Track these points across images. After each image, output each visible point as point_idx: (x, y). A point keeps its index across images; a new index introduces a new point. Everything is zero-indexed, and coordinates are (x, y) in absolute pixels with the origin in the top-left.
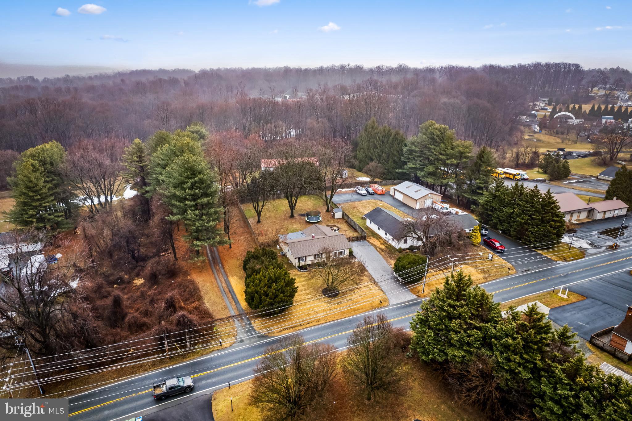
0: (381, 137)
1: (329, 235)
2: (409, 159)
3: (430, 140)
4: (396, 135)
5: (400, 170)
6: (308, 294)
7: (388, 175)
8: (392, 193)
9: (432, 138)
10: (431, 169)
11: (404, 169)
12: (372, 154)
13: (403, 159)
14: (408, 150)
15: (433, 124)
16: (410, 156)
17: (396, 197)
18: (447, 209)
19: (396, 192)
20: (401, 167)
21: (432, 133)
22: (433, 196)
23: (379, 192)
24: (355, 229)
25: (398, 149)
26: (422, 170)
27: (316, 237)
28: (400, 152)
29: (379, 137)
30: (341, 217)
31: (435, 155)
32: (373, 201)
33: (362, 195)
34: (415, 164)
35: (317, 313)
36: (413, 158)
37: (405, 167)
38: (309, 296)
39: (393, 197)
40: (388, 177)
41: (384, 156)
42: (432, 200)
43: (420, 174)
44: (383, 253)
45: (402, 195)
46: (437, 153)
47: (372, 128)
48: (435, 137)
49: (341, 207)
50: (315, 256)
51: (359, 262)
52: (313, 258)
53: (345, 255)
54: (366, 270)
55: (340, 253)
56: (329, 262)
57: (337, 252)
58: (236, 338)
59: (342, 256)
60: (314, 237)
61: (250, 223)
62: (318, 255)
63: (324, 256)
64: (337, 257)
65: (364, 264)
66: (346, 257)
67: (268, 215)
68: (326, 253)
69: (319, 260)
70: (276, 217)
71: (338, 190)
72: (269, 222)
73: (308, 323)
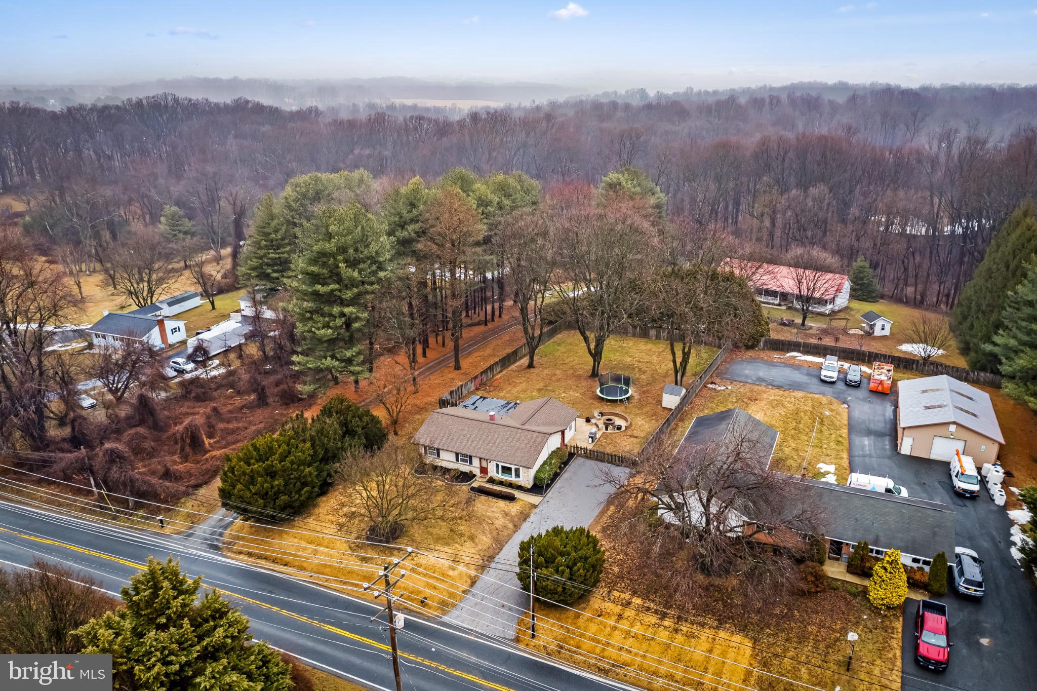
1: (525, 426)
22: (966, 435)
23: (871, 385)
27: (496, 420)
30: (674, 407)
33: (821, 381)
49: (723, 388)
50: (457, 454)
51: (535, 506)
52: (452, 457)
53: (521, 479)
54: (517, 527)
55: (506, 470)
56: (481, 480)
57: (500, 464)
58: (191, 528)
59: (512, 478)
60: (492, 418)
61: (518, 363)
62: (463, 455)
63: (476, 462)
64: (501, 476)
65: (532, 516)
66: (522, 484)
67: (567, 361)
68: (480, 459)
69: (465, 468)
70: (572, 368)
71: (788, 355)
72: (546, 372)
73: (286, 565)
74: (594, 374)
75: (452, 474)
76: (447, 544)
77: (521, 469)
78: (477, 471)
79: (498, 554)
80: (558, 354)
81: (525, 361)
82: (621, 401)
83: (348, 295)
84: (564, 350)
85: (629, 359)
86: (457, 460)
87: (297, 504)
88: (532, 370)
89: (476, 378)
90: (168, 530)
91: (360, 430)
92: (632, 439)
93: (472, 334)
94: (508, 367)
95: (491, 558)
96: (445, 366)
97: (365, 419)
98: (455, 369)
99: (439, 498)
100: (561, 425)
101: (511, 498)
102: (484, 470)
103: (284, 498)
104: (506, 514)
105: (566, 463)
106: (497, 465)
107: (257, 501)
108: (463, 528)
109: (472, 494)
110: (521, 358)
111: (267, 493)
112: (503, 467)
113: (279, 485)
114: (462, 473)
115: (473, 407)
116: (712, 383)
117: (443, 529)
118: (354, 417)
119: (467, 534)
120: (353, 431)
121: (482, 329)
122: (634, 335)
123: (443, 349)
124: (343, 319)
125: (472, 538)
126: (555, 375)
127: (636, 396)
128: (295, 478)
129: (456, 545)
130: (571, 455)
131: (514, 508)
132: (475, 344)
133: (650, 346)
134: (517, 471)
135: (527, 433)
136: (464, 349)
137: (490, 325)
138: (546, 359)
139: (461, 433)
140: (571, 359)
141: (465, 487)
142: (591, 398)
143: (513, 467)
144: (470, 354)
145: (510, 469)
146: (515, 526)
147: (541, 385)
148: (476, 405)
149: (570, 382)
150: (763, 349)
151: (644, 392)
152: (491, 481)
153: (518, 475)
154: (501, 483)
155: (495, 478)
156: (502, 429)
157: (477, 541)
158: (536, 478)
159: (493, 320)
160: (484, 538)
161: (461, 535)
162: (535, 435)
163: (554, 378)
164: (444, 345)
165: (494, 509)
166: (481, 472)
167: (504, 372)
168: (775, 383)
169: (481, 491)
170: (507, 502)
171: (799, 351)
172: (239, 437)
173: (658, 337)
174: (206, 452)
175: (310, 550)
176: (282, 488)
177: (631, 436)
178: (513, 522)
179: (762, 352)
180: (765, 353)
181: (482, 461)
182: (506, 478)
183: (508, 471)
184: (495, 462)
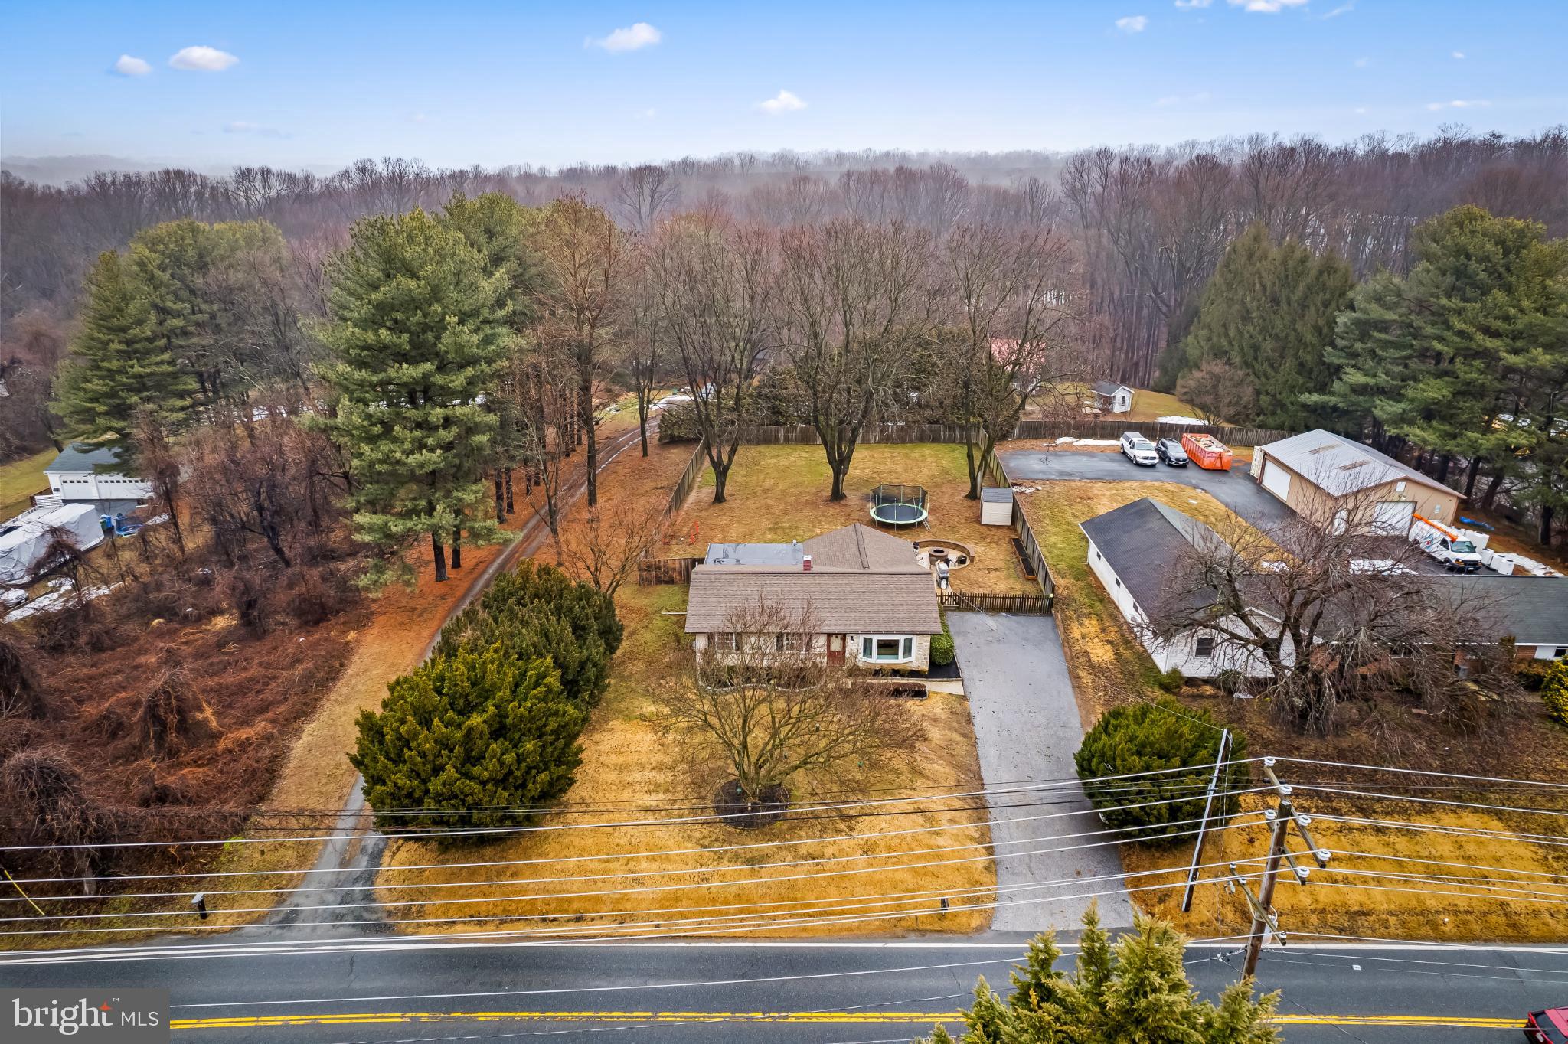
0: (1269, 285)
1: (873, 570)
2: (1355, 355)
3: (1450, 279)
4: (1321, 273)
5: (1315, 397)
6: (656, 788)
7: (1274, 413)
8: (1255, 471)
9: (1460, 273)
10: (1434, 390)
11: (1333, 394)
12: (1230, 342)
13: (1332, 356)
14: (1357, 322)
15: (1473, 218)
16: (1358, 346)
17: (1267, 483)
18: (1472, 549)
19: (1269, 465)
20: (1322, 388)
21: (1462, 252)
22: (1421, 495)
23: (1207, 462)
24: (1030, 571)
25: (1321, 322)
26: (1396, 395)
27: (816, 568)
28: (1325, 330)
29: (1264, 288)
30: (1009, 523)
31: (1461, 333)
32: (1170, 486)
33: (1138, 465)
34: (1374, 375)
35: (639, 882)
36: (1372, 352)
37: (1336, 385)
38: (652, 800)
39: (1257, 483)
40: (1271, 421)
41: (1268, 346)
42: (1410, 508)
43: (1384, 409)
44: (1087, 679)
45: (1286, 478)
46: (1468, 328)
47: (1250, 256)
48: (1473, 265)
49: (1031, 490)
50: (779, 637)
51: (964, 698)
52: (768, 644)
53: (913, 658)
54: (971, 739)
55: (888, 647)
56: (835, 675)
57: (875, 638)
58: (280, 900)
59: (899, 660)
60: (807, 565)
61: (691, 500)
62: (793, 636)
63: (819, 644)
64: (876, 660)
65: (975, 714)
66: (915, 666)
67: (766, 486)
68: (829, 636)
71: (1059, 441)
74: (837, 495)
76: (888, 793)
77: (914, 640)
82: (923, 524)
83: (458, 381)
86: (780, 648)
88: (725, 505)
90: (222, 919)
92: (994, 574)
94: (680, 506)
101: (920, 693)
102: (837, 657)
104: (935, 720)
106: (868, 641)
110: (688, 492)
112: (880, 642)
114: (790, 670)
116: (1013, 485)
119: (904, 768)
125: (918, 773)
126: (769, 506)
129: (905, 791)
131: (936, 708)
133: (865, 452)
134: (908, 642)
135: (892, 579)
138: (729, 488)
140: (770, 483)
143: (901, 638)
145: (894, 644)
146: (965, 736)
149: (807, 512)
152: (854, 672)
153: (908, 653)
154: (877, 672)
155: (862, 665)
157: (929, 774)
158: (933, 650)
160: (936, 767)
161: (894, 771)
163: (773, 511)
166: (831, 661)
167: (683, 514)
170: (919, 700)
171: (1067, 435)
172: (268, 695)
174: (216, 736)
178: (954, 730)
179: (1023, 442)
180: (1028, 443)
181: (833, 638)
182: (887, 661)
183: (889, 650)
184: (862, 637)
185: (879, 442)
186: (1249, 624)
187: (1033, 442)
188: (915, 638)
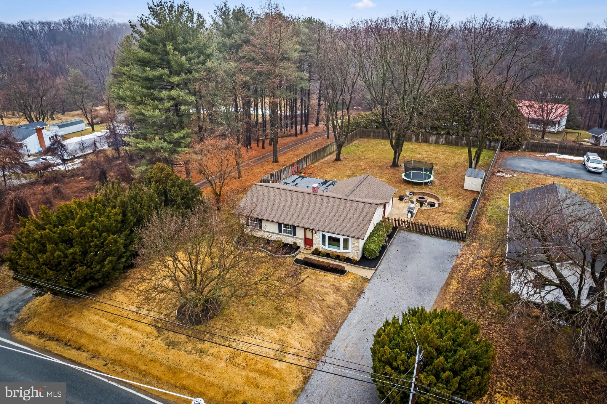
24: (469, 217)
30: (479, 190)
33: (590, 171)
49: (509, 176)
50: (280, 224)
51: (368, 280)
52: (275, 228)
53: (349, 251)
54: (351, 305)
55: (334, 241)
56: (305, 252)
57: (327, 235)
59: (340, 250)
60: (315, 190)
61: (327, 158)
62: (287, 226)
63: (300, 233)
64: (327, 248)
65: (367, 291)
66: (351, 256)
67: (367, 157)
68: (305, 229)
69: (289, 240)
70: (373, 161)
71: (548, 155)
72: (351, 164)
73: (79, 349)
74: (395, 164)
75: (275, 245)
76: (272, 326)
77: (350, 240)
78: (301, 243)
79: (333, 338)
80: (359, 152)
81: (333, 156)
82: (426, 183)
84: (363, 150)
85: (419, 156)
86: (280, 231)
87: (99, 276)
88: (339, 162)
89: (292, 165)
91: (179, 200)
92: (448, 215)
93: (286, 141)
94: (318, 160)
95: (326, 344)
96: (265, 161)
97: (185, 188)
98: (273, 162)
99: (261, 271)
100: (383, 199)
101: (341, 272)
102: (308, 242)
103: (81, 269)
104: (337, 289)
105: (390, 236)
106: (324, 236)
107: (45, 272)
108: (290, 305)
109: (297, 266)
110: (328, 155)
111: (59, 263)
112: (330, 238)
113: (74, 253)
114: (286, 245)
115: (294, 183)
116: (499, 172)
117: (266, 306)
118: (173, 186)
119: (295, 313)
120: (173, 200)
121: (293, 138)
122: (417, 141)
123: (263, 150)
124: (172, 103)
125: (301, 318)
126: (359, 166)
127: (437, 181)
128: (96, 246)
129: (283, 327)
130: (395, 229)
131: (345, 282)
132: (289, 147)
133: (432, 148)
134: (346, 241)
135: (354, 204)
136: (281, 151)
137: (299, 137)
138: (349, 156)
139: (283, 204)
140: (371, 155)
141: (289, 259)
142: (397, 182)
143: (342, 238)
144: (285, 153)
145: (338, 240)
146: (349, 303)
147: (350, 173)
148: (297, 182)
149: (375, 171)
150: (525, 150)
151: (442, 178)
152: (317, 253)
153: (346, 247)
154: (328, 255)
155: (321, 250)
156: (326, 200)
157: (307, 321)
158: (364, 249)
159: (301, 133)
160: (315, 317)
161: (288, 314)
162: (362, 205)
163: (359, 168)
164: (263, 148)
165: (324, 284)
166: (306, 244)
167: (316, 164)
168: (550, 173)
169: (307, 263)
170: (337, 276)
171: (555, 152)
173: (437, 142)
175: (110, 330)
176: (78, 258)
177: (446, 213)
178: (345, 297)
179: (526, 153)
180: (527, 154)
181: (307, 231)
182: (333, 249)
183: (335, 243)
184: (321, 233)
185: (444, 144)
186: (555, 270)
187: (532, 153)
188: (350, 239)
